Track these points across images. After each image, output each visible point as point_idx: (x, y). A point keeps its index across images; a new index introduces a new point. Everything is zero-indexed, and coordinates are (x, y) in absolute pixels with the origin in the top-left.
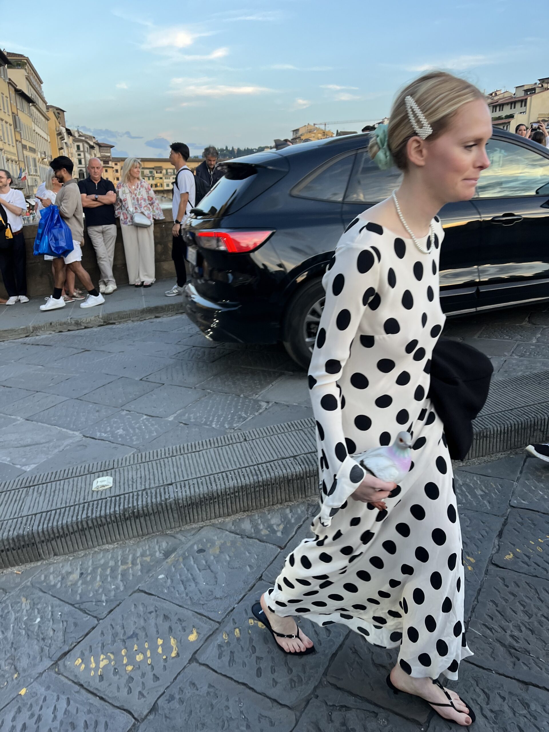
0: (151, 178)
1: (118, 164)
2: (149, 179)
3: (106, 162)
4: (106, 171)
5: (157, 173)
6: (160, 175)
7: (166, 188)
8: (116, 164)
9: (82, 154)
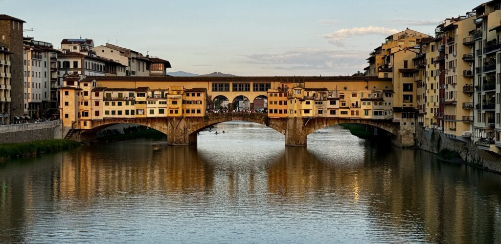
0: (130, 102)
1: (89, 84)
2: (127, 104)
3: (70, 82)
4: (67, 93)
5: (138, 96)
6: (143, 99)
7: (149, 115)
8: (86, 85)
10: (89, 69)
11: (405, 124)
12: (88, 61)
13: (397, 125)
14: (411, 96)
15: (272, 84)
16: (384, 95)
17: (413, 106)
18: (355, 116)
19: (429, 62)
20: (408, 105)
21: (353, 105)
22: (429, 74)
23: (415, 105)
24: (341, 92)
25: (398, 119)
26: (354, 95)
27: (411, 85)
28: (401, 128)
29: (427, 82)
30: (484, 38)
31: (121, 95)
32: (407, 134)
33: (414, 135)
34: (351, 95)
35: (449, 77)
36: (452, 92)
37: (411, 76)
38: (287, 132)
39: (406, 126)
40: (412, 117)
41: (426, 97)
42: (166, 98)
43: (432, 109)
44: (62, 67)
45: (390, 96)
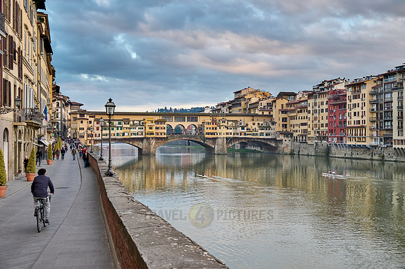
0: (120, 128)
2: (118, 129)
3: (82, 115)
4: (82, 122)
5: (125, 124)
6: (128, 126)
8: (90, 117)
9: (59, 109)
13: (281, 141)
14: (286, 125)
15: (198, 117)
16: (270, 124)
17: (288, 131)
18: (255, 137)
19: (312, 104)
20: (285, 130)
21: (253, 130)
22: (313, 112)
24: (246, 122)
25: (281, 138)
26: (254, 124)
27: (287, 118)
29: (310, 116)
32: (287, 146)
33: (291, 147)
36: (358, 121)
37: (286, 113)
38: (216, 146)
39: (286, 142)
40: (289, 137)
41: (308, 125)
42: (143, 125)
43: (315, 132)
45: (274, 125)
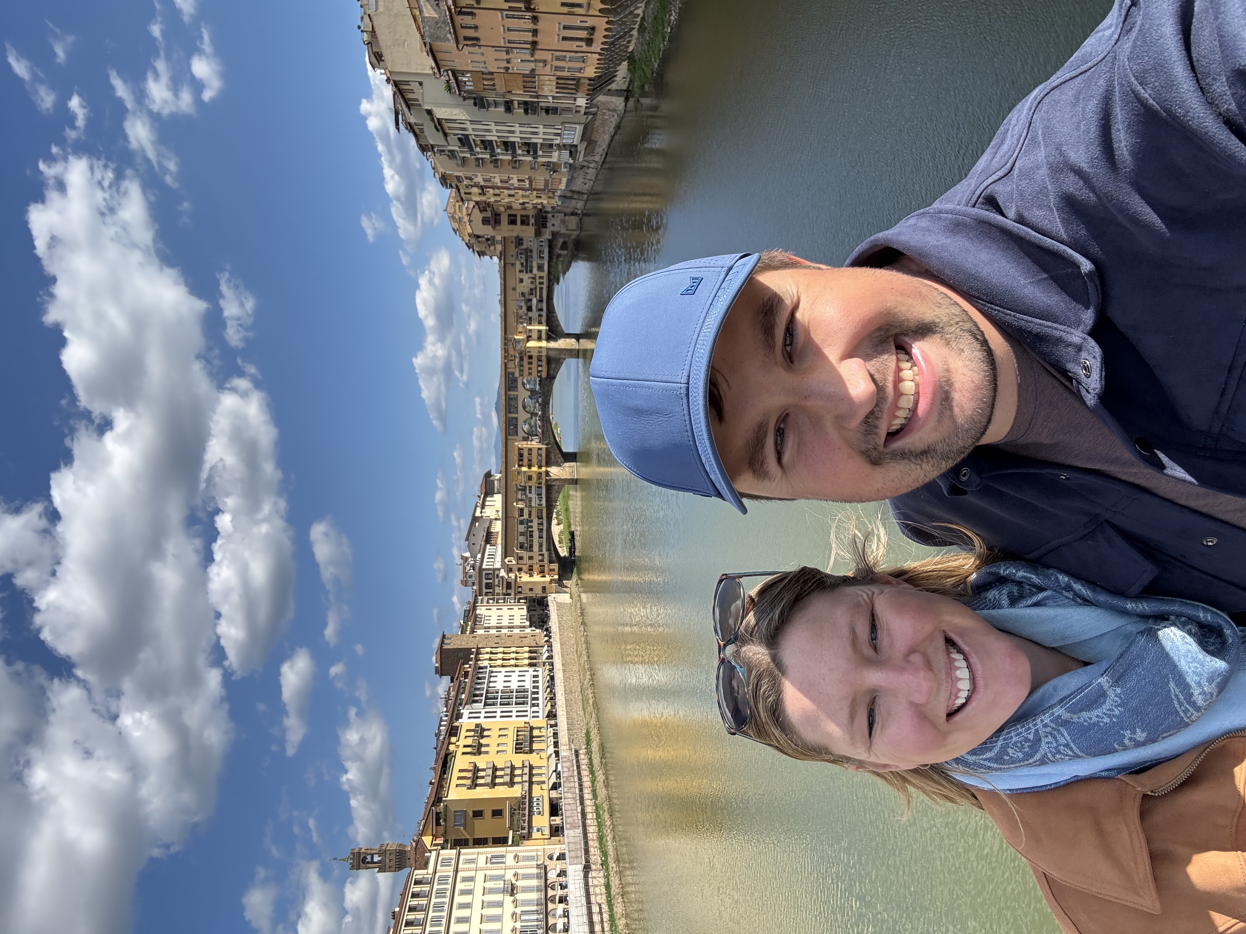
10: (493, 562)
11: (553, 225)
12: (485, 563)
13: (554, 234)
14: (522, 216)
15: (509, 370)
16: (521, 247)
17: (534, 214)
18: (545, 280)
19: (483, 198)
20: (532, 221)
21: (532, 283)
22: (498, 198)
23: (531, 213)
24: (518, 296)
25: (548, 233)
26: (521, 281)
27: (509, 215)
28: (559, 229)
29: (507, 200)
30: (457, 148)
31: (522, 534)
32: (565, 222)
33: (565, 215)
34: (522, 284)
35: (501, 182)
36: (519, 180)
37: (500, 215)
38: (563, 356)
39: (555, 224)
40: (546, 216)
41: (524, 203)
42: (525, 487)
43: (537, 197)
44: (491, 590)
45: (522, 240)
